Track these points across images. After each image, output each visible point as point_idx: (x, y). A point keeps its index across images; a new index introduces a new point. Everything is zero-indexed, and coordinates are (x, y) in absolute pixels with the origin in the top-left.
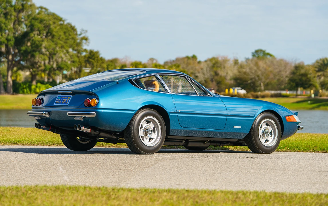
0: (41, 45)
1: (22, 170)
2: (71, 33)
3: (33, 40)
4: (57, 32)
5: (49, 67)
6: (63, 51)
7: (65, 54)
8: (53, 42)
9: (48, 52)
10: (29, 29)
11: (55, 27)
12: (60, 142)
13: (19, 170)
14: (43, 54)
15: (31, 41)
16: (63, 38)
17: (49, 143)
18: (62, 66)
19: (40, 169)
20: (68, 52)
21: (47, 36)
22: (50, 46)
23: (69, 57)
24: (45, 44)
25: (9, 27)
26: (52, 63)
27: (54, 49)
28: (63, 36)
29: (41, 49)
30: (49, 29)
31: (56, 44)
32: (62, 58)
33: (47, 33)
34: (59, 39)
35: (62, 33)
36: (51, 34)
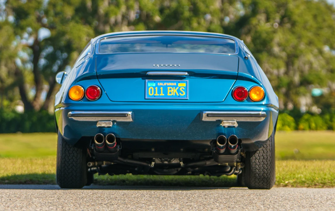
0: (272, 40)
1: (268, 206)
2: (326, 18)
3: (256, 32)
4: (301, 15)
5: (285, 80)
6: (311, 52)
7: (315, 56)
8: (293, 33)
9: (286, 52)
10: (249, 10)
11: (297, 7)
12: (328, 180)
13: (262, 206)
14: (276, 57)
15: (252, 34)
16: (311, 26)
17: (308, 182)
18: (311, 78)
19: (303, 206)
20: (321, 52)
21: (281, 24)
22: (287, 41)
23: (323, 62)
24: (278, 37)
25: (212, 8)
26: (291, 72)
27: (295, 47)
28: (311, 22)
29: (271, 47)
30: (286, 10)
31: (300, 38)
32: (311, 64)
33: (283, 18)
34: (305, 28)
35: (309, 18)
36: (290, 19)
